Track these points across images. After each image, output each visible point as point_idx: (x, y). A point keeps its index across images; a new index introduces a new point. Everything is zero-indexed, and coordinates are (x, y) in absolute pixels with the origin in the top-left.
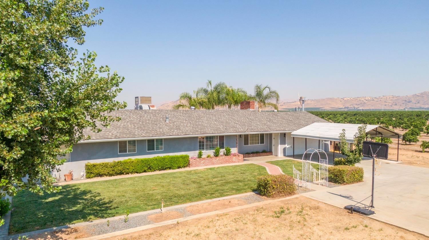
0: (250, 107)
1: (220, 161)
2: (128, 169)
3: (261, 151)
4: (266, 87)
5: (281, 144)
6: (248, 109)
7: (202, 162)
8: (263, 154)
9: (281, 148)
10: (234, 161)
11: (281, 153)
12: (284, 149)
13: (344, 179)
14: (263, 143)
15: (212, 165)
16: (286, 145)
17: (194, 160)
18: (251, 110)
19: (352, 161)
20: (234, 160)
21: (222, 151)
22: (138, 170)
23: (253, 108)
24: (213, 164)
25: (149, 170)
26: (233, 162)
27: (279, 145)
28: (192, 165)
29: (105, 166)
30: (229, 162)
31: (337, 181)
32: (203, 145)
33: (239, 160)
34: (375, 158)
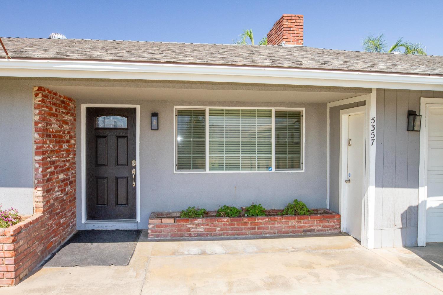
5: (381, 183)
14: (295, 164)
16: (423, 190)
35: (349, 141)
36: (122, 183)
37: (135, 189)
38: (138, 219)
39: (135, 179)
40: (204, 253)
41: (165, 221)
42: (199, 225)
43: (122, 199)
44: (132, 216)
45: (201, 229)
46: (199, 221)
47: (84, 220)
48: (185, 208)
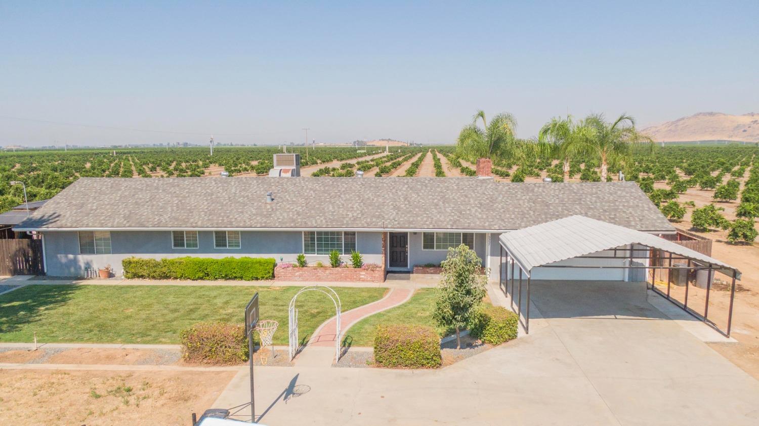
1: (334, 276)
2: (175, 272)
5: (492, 255)
7: (297, 274)
9: (491, 261)
10: (362, 278)
14: (472, 248)
15: (317, 281)
17: (283, 270)
20: (363, 276)
24: (320, 279)
25: (207, 278)
26: (360, 280)
28: (279, 277)
29: (147, 263)
30: (352, 280)
32: (313, 246)
36: (402, 254)
37: (407, 256)
38: (409, 267)
39: (407, 252)
40: (432, 278)
41: (419, 268)
42: (431, 270)
43: (402, 260)
44: (406, 266)
45: (432, 271)
46: (431, 268)
47: (389, 267)
48: (426, 264)
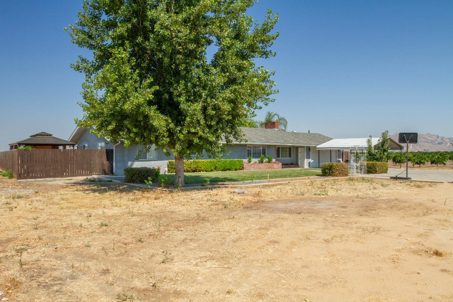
0: (275, 127)
1: (265, 167)
2: (200, 167)
3: (289, 163)
4: (275, 115)
5: (307, 159)
6: (274, 129)
7: (252, 166)
8: (292, 166)
9: (306, 161)
11: (307, 165)
12: (309, 163)
13: (376, 170)
14: (291, 157)
16: (311, 159)
17: (247, 165)
18: (275, 129)
19: (378, 158)
21: (266, 160)
22: (207, 169)
23: (278, 128)
25: (215, 170)
27: (306, 159)
28: (246, 168)
31: (371, 172)
32: (251, 154)
33: (279, 167)
34: (408, 144)
35: (300, 153)
